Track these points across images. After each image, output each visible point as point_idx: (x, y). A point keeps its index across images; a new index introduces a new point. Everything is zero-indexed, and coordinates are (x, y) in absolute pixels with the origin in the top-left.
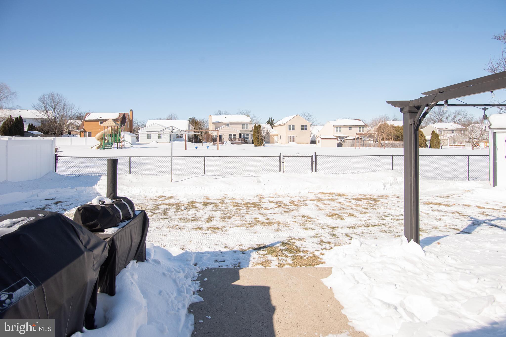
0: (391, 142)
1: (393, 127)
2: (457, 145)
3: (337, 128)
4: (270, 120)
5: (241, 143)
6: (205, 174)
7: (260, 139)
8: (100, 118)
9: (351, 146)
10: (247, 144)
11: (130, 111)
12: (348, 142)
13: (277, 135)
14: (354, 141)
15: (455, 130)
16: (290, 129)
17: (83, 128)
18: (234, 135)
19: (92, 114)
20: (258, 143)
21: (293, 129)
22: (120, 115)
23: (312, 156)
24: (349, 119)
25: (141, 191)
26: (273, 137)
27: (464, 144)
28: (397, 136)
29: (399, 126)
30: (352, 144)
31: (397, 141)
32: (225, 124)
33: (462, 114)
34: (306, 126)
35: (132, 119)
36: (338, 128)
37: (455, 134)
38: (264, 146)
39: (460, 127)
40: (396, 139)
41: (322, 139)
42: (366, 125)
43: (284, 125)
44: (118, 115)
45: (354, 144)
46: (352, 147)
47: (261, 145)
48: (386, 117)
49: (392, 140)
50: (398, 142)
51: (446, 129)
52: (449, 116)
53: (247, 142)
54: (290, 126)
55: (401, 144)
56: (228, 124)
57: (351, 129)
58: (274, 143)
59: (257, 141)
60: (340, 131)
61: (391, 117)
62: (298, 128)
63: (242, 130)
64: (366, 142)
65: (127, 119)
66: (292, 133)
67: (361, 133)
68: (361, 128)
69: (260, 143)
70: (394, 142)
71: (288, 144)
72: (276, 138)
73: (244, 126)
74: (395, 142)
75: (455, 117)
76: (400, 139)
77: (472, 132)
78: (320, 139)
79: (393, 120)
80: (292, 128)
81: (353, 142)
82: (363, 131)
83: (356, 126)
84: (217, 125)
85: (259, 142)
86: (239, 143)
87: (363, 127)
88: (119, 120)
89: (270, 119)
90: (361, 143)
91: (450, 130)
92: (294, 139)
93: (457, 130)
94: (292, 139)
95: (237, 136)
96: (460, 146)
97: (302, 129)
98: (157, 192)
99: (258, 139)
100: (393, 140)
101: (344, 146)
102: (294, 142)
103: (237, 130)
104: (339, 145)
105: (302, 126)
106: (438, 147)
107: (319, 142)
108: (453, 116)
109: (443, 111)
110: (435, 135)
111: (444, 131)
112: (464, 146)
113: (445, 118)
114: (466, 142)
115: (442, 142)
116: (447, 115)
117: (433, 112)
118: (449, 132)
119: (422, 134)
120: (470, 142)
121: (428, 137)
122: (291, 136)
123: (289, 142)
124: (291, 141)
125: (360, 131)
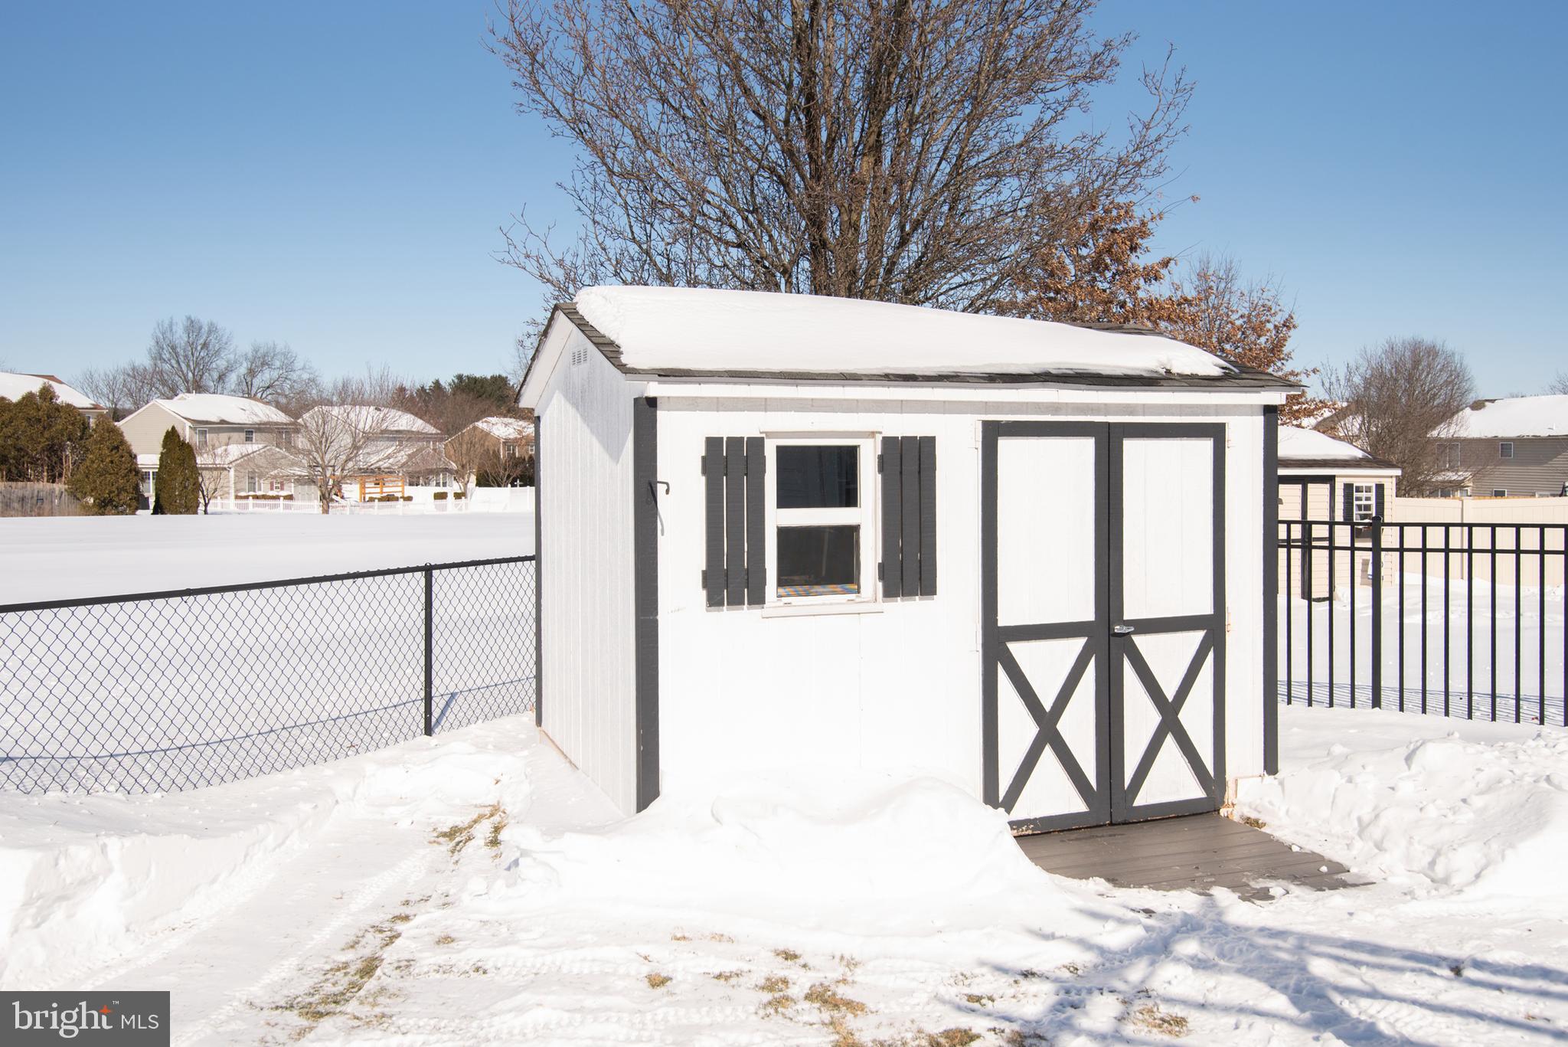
2: (264, 497)
15: (257, 431)
27: (291, 489)
33: (278, 364)
37: (256, 447)
39: (279, 417)
51: (223, 422)
52: (229, 369)
55: (15, 497)
75: (252, 373)
77: (323, 441)
91: (236, 428)
93: (262, 428)
96: (277, 498)
106: (190, 508)
108: (243, 370)
109: (205, 345)
110: (176, 448)
111: (212, 431)
112: (290, 497)
113: (216, 375)
114: (300, 481)
115: (207, 482)
116: (221, 363)
117: (164, 348)
118: (235, 435)
119: (123, 442)
120: (312, 481)
121: (149, 459)
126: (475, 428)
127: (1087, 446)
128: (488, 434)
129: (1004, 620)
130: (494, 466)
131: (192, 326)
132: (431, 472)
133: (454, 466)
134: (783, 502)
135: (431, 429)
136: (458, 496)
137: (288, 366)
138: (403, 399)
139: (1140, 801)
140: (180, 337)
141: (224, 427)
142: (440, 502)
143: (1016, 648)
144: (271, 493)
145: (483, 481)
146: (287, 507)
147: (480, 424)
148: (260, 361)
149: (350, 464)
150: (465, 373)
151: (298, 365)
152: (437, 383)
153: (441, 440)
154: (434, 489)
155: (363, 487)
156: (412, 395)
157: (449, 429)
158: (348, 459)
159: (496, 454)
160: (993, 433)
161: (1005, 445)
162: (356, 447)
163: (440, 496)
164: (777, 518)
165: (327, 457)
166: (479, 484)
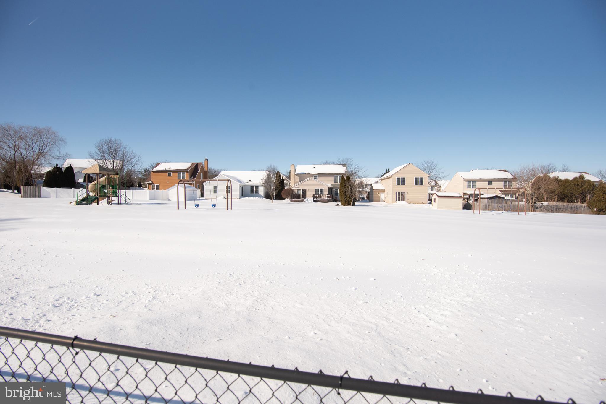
0: (555, 204)
1: (557, 180)
5: (327, 201)
7: (347, 196)
8: (170, 168)
9: (484, 208)
11: (205, 160)
12: (481, 202)
13: (383, 191)
14: (490, 201)
16: (398, 183)
17: (151, 180)
18: (322, 190)
19: (163, 164)
21: (403, 183)
22: (192, 165)
26: (378, 193)
28: (563, 194)
29: (567, 179)
30: (485, 206)
31: (563, 201)
32: (312, 175)
34: (422, 179)
35: (207, 170)
36: (471, 182)
40: (562, 199)
41: (439, 196)
42: (515, 178)
43: (392, 178)
44: (189, 164)
45: (489, 205)
47: (349, 204)
48: (550, 167)
49: (556, 200)
50: (565, 204)
53: (337, 199)
54: (398, 179)
55: (569, 207)
56: (316, 176)
57: (491, 184)
58: (379, 201)
60: (473, 187)
61: (559, 166)
62: (410, 181)
63: (334, 183)
64: (511, 203)
65: (199, 170)
66: (401, 188)
67: (507, 189)
68: (508, 182)
70: (558, 203)
71: (395, 204)
72: (382, 196)
73: (336, 178)
74: (561, 204)
76: (568, 200)
78: (436, 197)
79: (562, 171)
80: (401, 181)
81: (488, 202)
82: (510, 186)
83: (500, 180)
84: (302, 177)
85: (346, 199)
86: (325, 201)
87: (511, 182)
88: (188, 171)
92: (404, 197)
94: (400, 197)
95: (326, 192)
97: (416, 183)
99: (345, 195)
100: (558, 200)
101: (474, 208)
102: (404, 200)
103: (327, 184)
104: (466, 207)
105: (416, 179)
107: (435, 201)
122: (400, 192)
123: (397, 201)
124: (399, 200)
125: (505, 186)
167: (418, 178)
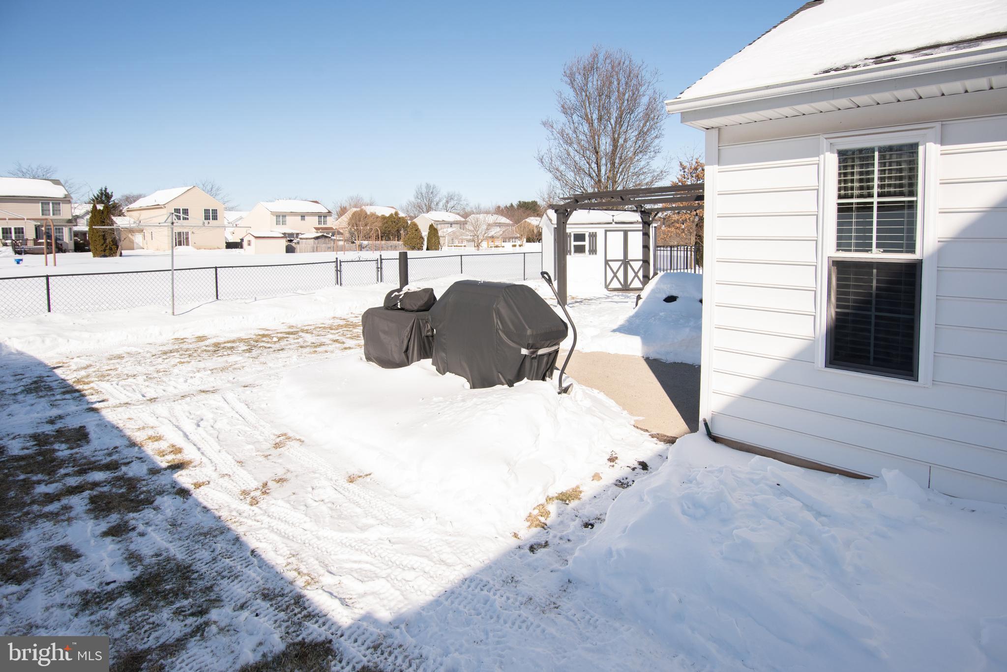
2: (457, 246)
3: (278, 217)
4: (102, 194)
6: (217, 298)
7: (109, 240)
9: (311, 250)
10: (65, 252)
12: (305, 244)
13: (140, 232)
14: (316, 241)
15: (454, 223)
18: (20, 231)
20: (105, 250)
21: (186, 217)
23: (377, 260)
24: (295, 199)
25: (127, 336)
26: (126, 234)
27: (465, 243)
29: (384, 215)
30: (313, 247)
33: (456, 199)
34: (215, 212)
36: (280, 217)
37: (454, 229)
38: (121, 255)
39: (459, 218)
41: (256, 237)
42: (329, 212)
43: (161, 208)
45: (317, 247)
46: (313, 251)
47: (113, 255)
51: (443, 221)
52: (440, 201)
53: (64, 247)
54: (177, 210)
57: (304, 219)
58: (133, 249)
59: (102, 245)
60: (284, 223)
62: (196, 215)
63: (41, 216)
66: (181, 226)
67: (323, 226)
68: (322, 216)
69: (111, 249)
71: (173, 250)
72: (138, 238)
75: (447, 202)
77: (476, 227)
80: (182, 213)
81: (315, 243)
82: (325, 223)
83: (313, 214)
85: (106, 246)
87: (325, 217)
89: (101, 190)
90: (329, 245)
91: (448, 223)
92: (187, 238)
93: (456, 223)
94: (181, 240)
95: (30, 234)
96: (461, 246)
97: (207, 218)
98: (161, 334)
99: (105, 240)
101: (298, 251)
102: (188, 244)
103: (26, 217)
104: (290, 250)
105: (207, 211)
106: (437, 249)
107: (249, 245)
108: (444, 201)
109: (432, 193)
110: (433, 230)
111: (440, 224)
112: (465, 246)
113: (435, 203)
114: (468, 241)
115: (442, 242)
116: (436, 199)
117: (419, 195)
118: (447, 225)
119: (418, 229)
120: (473, 241)
121: (425, 233)
122: (180, 232)
123: (177, 247)
124: (180, 244)
125: (320, 223)
126: (525, 222)
127: (622, 233)
128: (530, 224)
129: (608, 258)
130: (532, 235)
131: (428, 186)
132: (510, 238)
133: (518, 235)
134: (574, 241)
135: (511, 222)
136: (520, 246)
137: (459, 200)
138: (499, 211)
139: (631, 287)
140: (424, 190)
141: (444, 222)
142: (514, 248)
143: (610, 263)
144: (459, 245)
145: (529, 241)
146: (464, 249)
147: (527, 220)
148: (450, 198)
149: (485, 235)
150: (522, 200)
151: (463, 198)
152: (512, 205)
153: (514, 226)
154: (511, 244)
155: (488, 243)
156: (502, 209)
157: (517, 222)
158: (485, 233)
159: (533, 231)
160: (606, 231)
161: (608, 233)
162: (487, 229)
163: (514, 246)
164: (573, 243)
165: (478, 233)
166: (527, 242)
167: (209, 210)
